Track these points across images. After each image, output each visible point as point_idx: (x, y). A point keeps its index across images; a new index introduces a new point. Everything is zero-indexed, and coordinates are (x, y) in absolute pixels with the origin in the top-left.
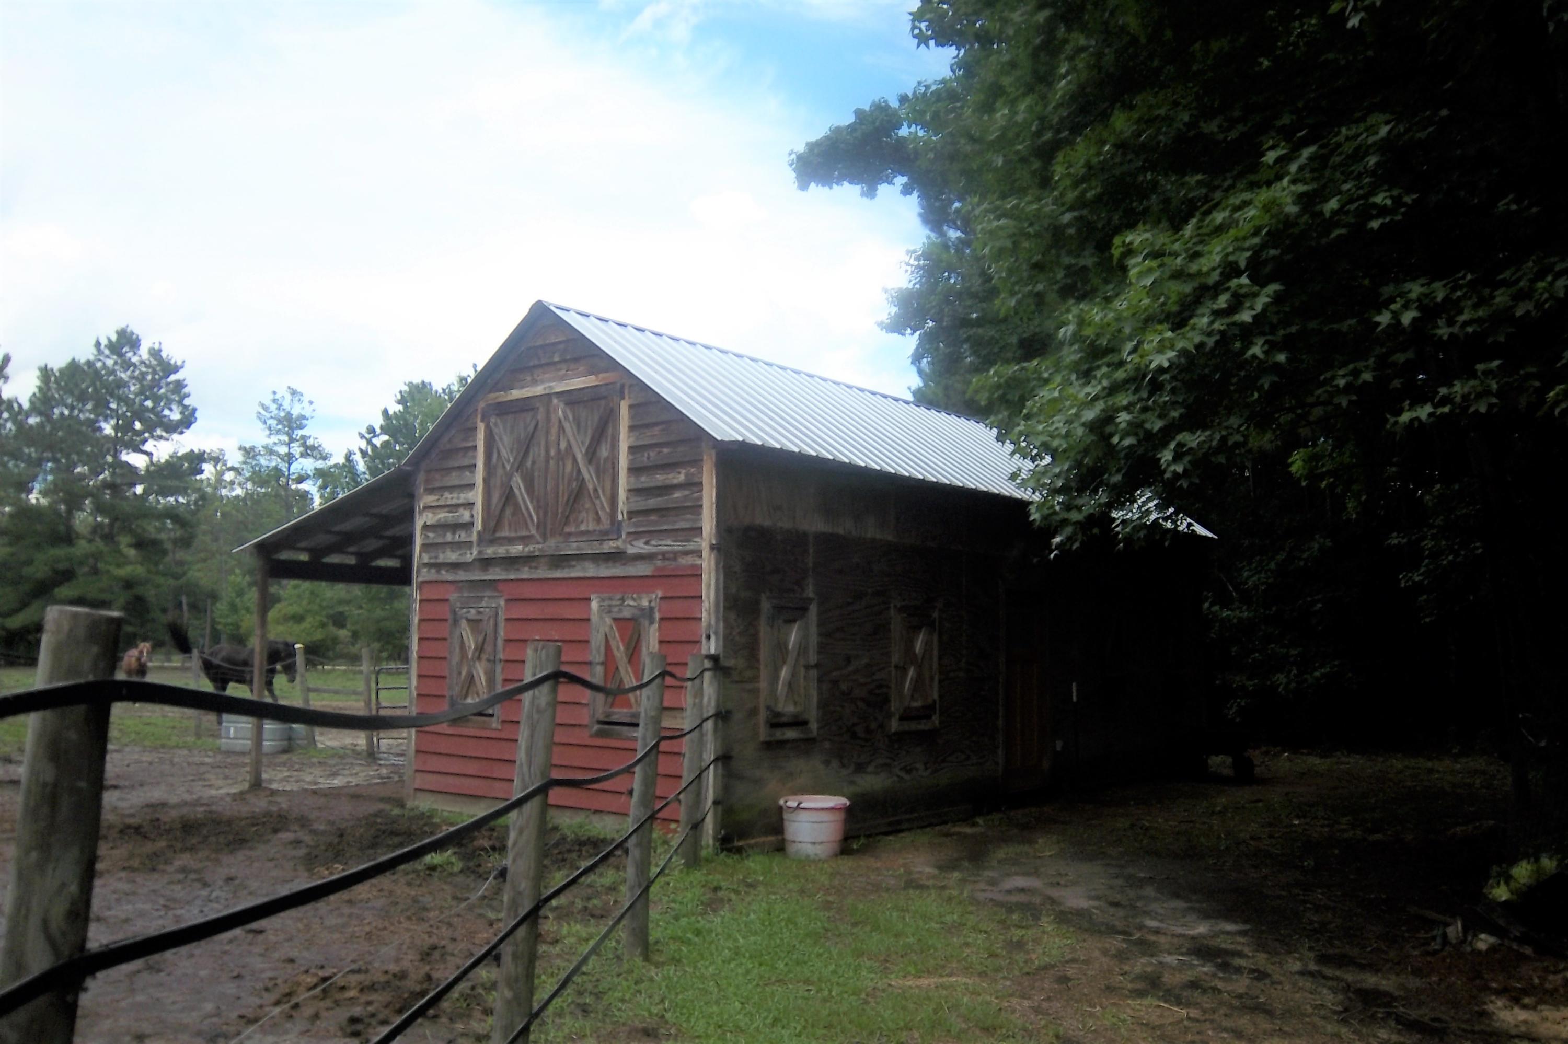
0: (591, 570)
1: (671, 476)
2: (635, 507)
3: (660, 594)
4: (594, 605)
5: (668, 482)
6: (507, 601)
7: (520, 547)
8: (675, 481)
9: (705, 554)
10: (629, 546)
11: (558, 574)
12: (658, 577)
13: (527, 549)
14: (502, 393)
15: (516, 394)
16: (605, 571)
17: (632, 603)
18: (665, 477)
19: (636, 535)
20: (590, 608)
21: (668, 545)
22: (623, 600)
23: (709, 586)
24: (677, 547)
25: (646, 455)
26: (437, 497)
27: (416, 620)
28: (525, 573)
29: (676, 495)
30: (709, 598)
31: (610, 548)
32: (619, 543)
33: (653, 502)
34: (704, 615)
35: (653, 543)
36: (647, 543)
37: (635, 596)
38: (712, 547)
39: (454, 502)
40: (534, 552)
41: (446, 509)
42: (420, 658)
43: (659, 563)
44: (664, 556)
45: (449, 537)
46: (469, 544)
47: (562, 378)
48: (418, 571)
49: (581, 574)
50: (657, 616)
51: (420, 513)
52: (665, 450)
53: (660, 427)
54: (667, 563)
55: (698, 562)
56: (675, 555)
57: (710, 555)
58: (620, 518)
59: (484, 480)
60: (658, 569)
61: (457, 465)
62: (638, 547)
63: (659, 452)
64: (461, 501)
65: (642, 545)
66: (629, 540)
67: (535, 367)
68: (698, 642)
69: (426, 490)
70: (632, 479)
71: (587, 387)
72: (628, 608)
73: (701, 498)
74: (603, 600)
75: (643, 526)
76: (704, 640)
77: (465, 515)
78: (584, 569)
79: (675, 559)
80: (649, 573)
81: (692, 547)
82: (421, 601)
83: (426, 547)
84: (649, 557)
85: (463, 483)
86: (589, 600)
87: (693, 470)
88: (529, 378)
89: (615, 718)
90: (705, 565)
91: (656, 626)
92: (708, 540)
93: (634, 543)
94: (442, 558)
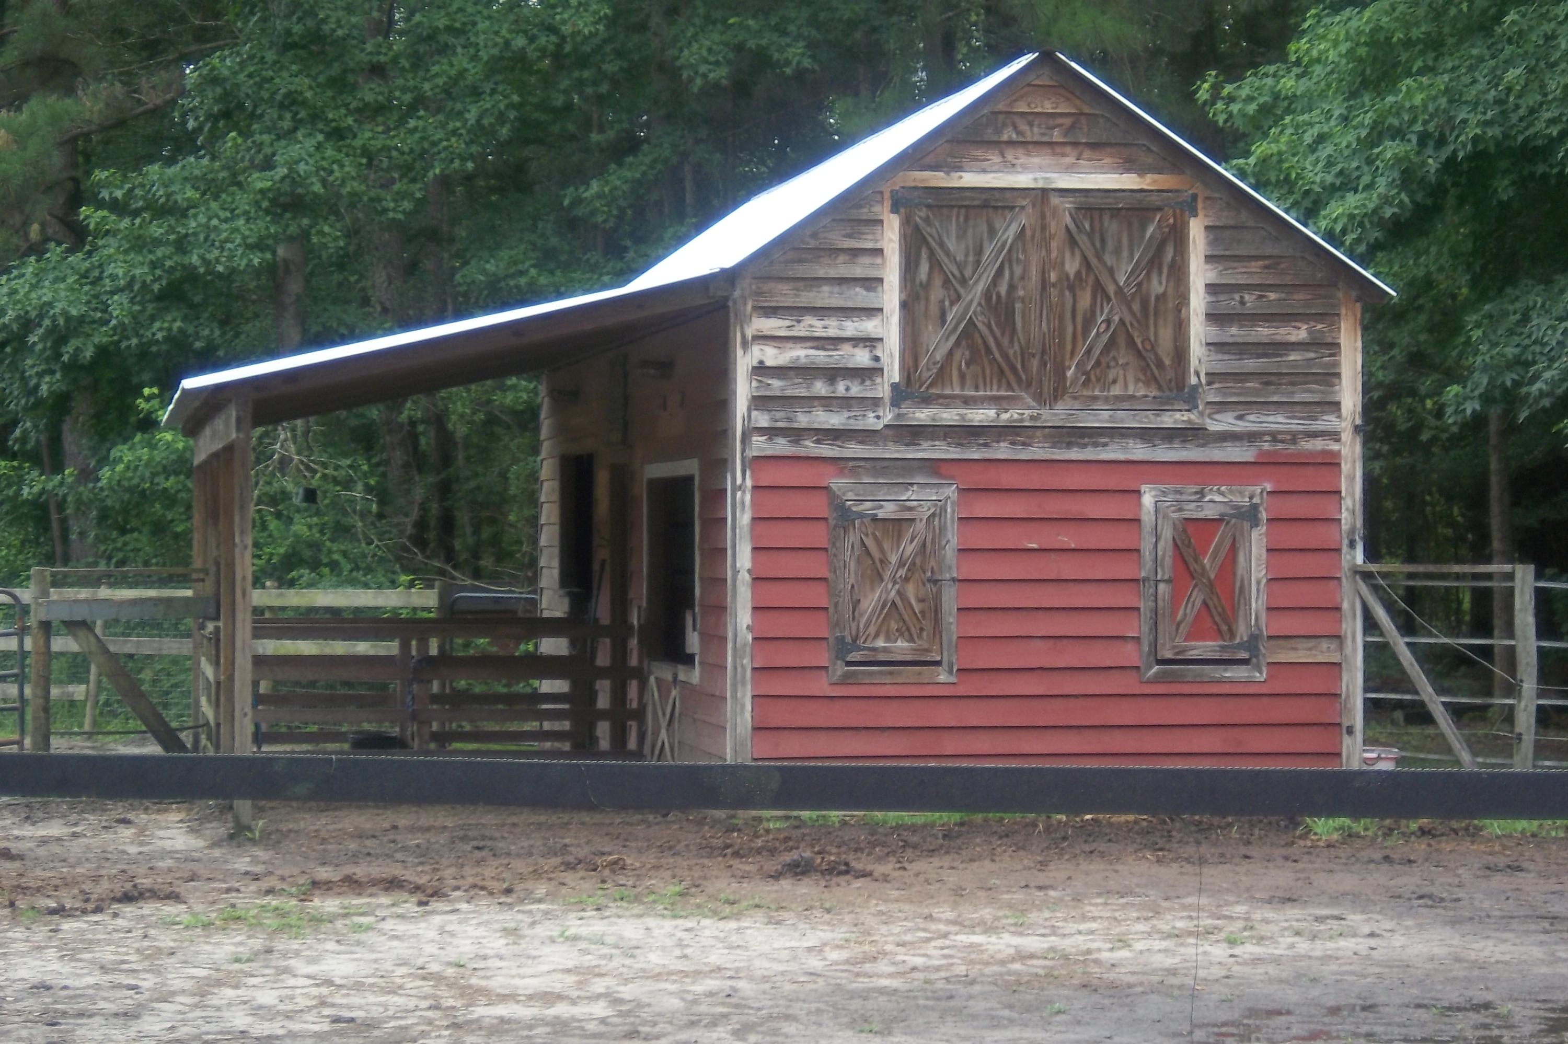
0: (1139, 451)
1: (1282, 331)
2: (1219, 368)
3: (1269, 487)
4: (1148, 500)
5: (1278, 338)
6: (960, 491)
7: (992, 413)
8: (1293, 339)
9: (1346, 436)
10: (1208, 421)
11: (1074, 454)
12: (1264, 464)
13: (1005, 416)
14: (941, 174)
15: (970, 179)
16: (1164, 453)
17: (1218, 498)
18: (1272, 331)
19: (1221, 407)
20: (1139, 505)
21: (1278, 421)
22: (1202, 494)
23: (1352, 479)
24: (1295, 425)
25: (1237, 297)
26: (788, 323)
27: (745, 519)
28: (1003, 451)
29: (1291, 358)
30: (1353, 495)
31: (1175, 422)
32: (1193, 416)
33: (1250, 364)
34: (1345, 515)
35: (1251, 418)
36: (1240, 418)
37: (1223, 488)
38: (1357, 429)
39: (832, 333)
40: (1022, 420)
41: (810, 344)
42: (757, 580)
43: (1266, 446)
44: (1274, 437)
45: (820, 388)
46: (876, 402)
47: (1070, 169)
48: (743, 441)
49: (1121, 456)
50: (1264, 516)
51: (745, 345)
52: (1272, 296)
53: (1261, 263)
54: (1280, 446)
55: (1335, 447)
56: (1294, 437)
57: (1354, 439)
58: (1194, 380)
59: (904, 305)
60: (1262, 453)
61: (833, 273)
62: (1225, 422)
63: (1261, 297)
64: (848, 333)
65: (1232, 421)
66: (1208, 411)
67: (1011, 143)
68: (1338, 550)
69: (756, 308)
70: (1213, 330)
71: (1123, 191)
72: (1211, 505)
73: (1337, 364)
74: (1164, 493)
75: (1235, 394)
76: (1345, 548)
77: (861, 358)
78: (1125, 449)
79: (1294, 441)
80: (1252, 460)
81: (1321, 428)
82: (755, 488)
83: (759, 402)
84: (1252, 437)
85: (850, 304)
86: (1138, 493)
87: (1319, 326)
88: (996, 159)
89: (1192, 654)
90: (1345, 451)
91: (1263, 529)
92: (1349, 419)
93: (1217, 416)
94: (803, 420)
